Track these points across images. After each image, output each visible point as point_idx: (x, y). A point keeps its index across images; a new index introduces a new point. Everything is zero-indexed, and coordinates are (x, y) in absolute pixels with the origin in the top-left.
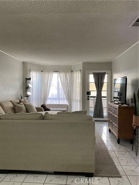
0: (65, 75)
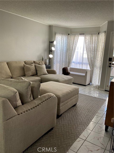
0: (91, 38)
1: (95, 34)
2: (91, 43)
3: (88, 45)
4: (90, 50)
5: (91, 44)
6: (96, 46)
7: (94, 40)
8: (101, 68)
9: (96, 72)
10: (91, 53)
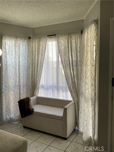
1: (74, 33)
2: (69, 50)
3: (65, 54)
4: (69, 64)
5: (70, 52)
6: (78, 56)
7: (74, 45)
8: (95, 102)
9: (86, 109)
10: (71, 68)
